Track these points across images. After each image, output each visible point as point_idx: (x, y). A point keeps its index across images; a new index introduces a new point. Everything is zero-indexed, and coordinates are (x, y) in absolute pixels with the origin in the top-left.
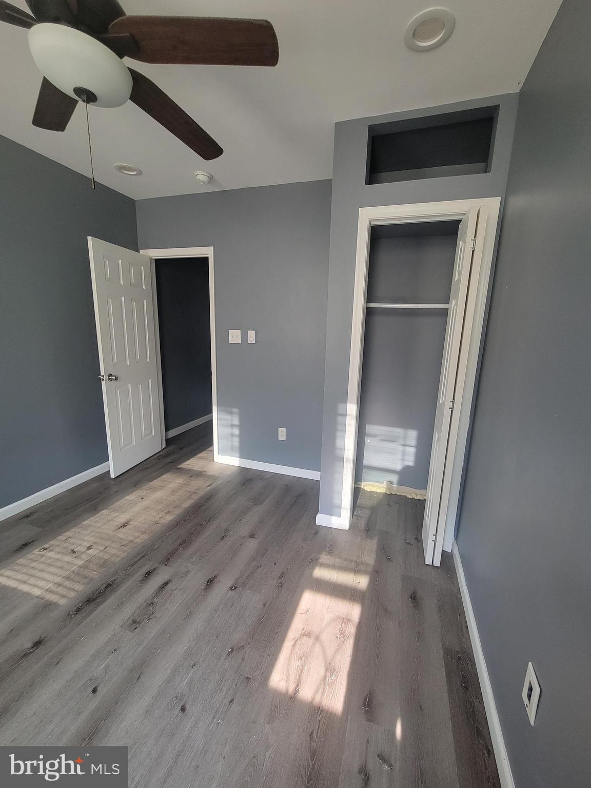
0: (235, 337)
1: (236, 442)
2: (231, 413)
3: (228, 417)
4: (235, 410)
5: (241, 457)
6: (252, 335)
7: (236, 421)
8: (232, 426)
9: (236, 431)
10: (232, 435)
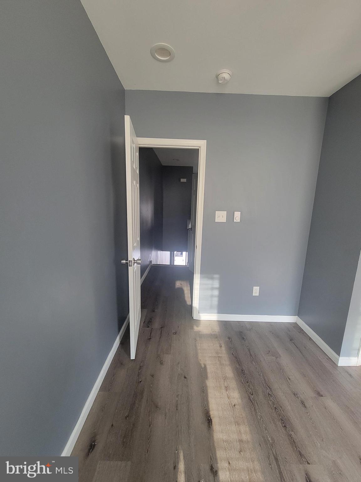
0: (221, 217)
1: (215, 301)
2: (212, 278)
3: (210, 282)
4: (217, 276)
5: (219, 313)
6: (237, 216)
7: (216, 284)
8: (213, 289)
9: (216, 293)
10: (212, 296)
